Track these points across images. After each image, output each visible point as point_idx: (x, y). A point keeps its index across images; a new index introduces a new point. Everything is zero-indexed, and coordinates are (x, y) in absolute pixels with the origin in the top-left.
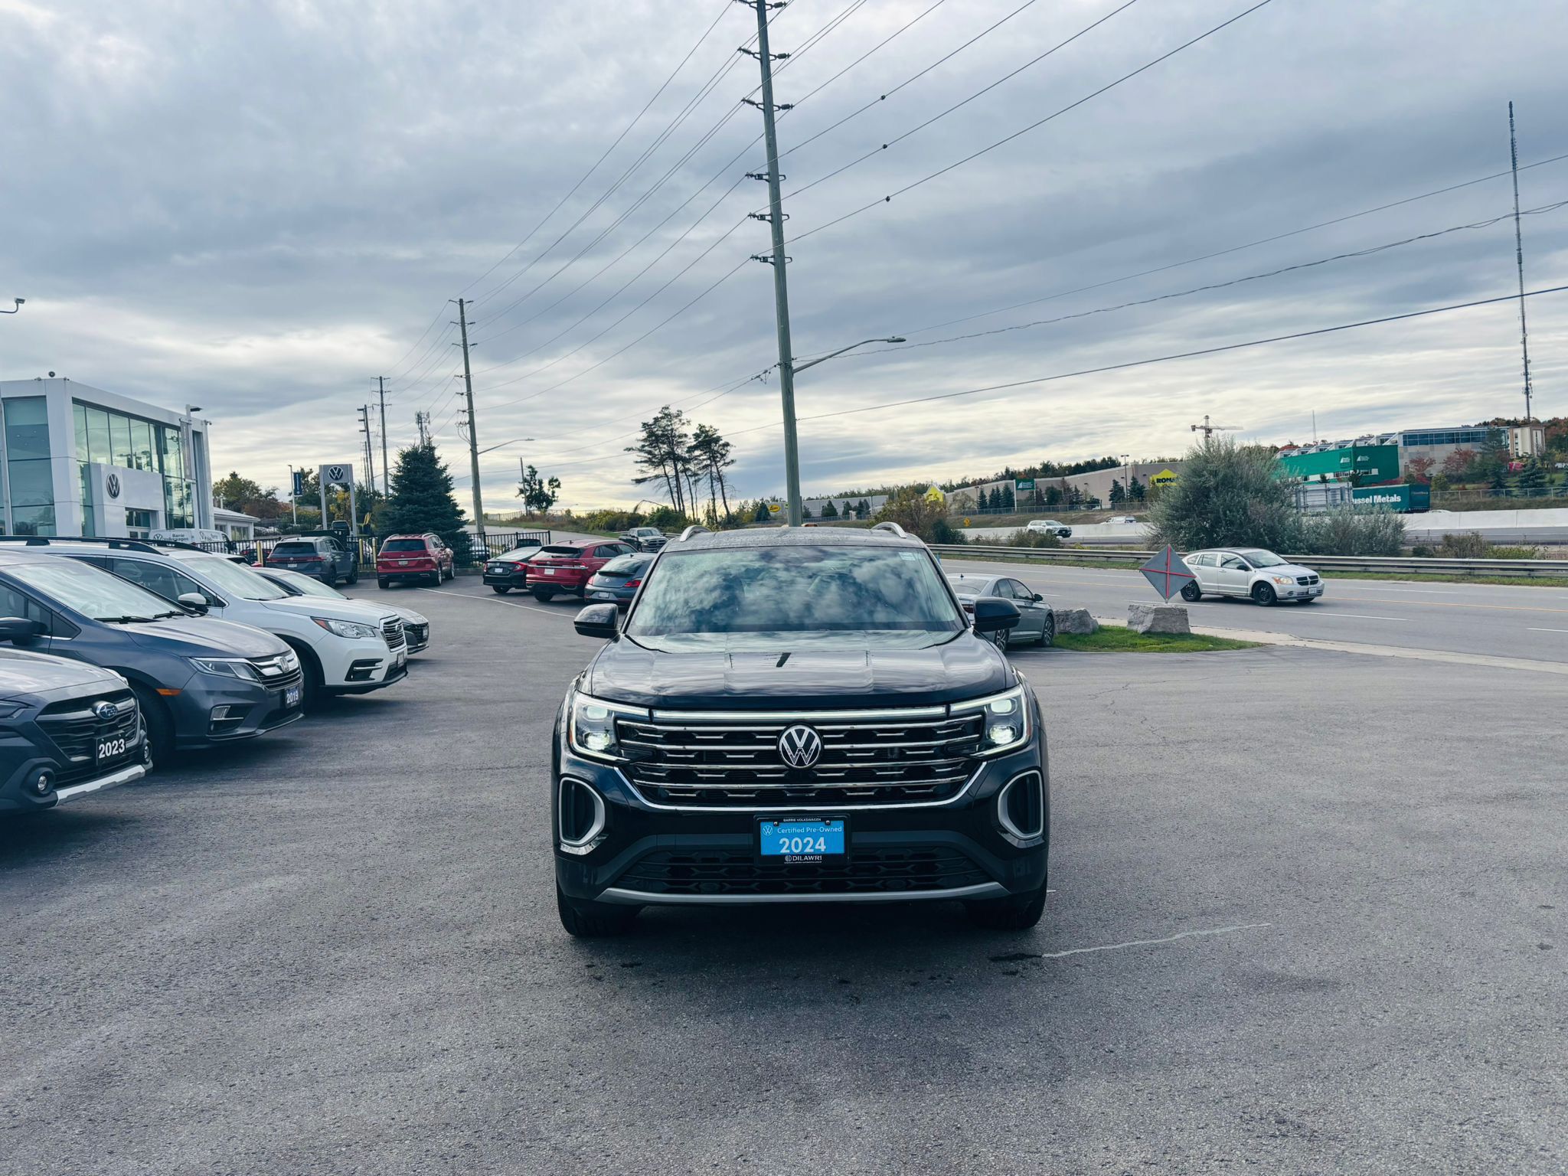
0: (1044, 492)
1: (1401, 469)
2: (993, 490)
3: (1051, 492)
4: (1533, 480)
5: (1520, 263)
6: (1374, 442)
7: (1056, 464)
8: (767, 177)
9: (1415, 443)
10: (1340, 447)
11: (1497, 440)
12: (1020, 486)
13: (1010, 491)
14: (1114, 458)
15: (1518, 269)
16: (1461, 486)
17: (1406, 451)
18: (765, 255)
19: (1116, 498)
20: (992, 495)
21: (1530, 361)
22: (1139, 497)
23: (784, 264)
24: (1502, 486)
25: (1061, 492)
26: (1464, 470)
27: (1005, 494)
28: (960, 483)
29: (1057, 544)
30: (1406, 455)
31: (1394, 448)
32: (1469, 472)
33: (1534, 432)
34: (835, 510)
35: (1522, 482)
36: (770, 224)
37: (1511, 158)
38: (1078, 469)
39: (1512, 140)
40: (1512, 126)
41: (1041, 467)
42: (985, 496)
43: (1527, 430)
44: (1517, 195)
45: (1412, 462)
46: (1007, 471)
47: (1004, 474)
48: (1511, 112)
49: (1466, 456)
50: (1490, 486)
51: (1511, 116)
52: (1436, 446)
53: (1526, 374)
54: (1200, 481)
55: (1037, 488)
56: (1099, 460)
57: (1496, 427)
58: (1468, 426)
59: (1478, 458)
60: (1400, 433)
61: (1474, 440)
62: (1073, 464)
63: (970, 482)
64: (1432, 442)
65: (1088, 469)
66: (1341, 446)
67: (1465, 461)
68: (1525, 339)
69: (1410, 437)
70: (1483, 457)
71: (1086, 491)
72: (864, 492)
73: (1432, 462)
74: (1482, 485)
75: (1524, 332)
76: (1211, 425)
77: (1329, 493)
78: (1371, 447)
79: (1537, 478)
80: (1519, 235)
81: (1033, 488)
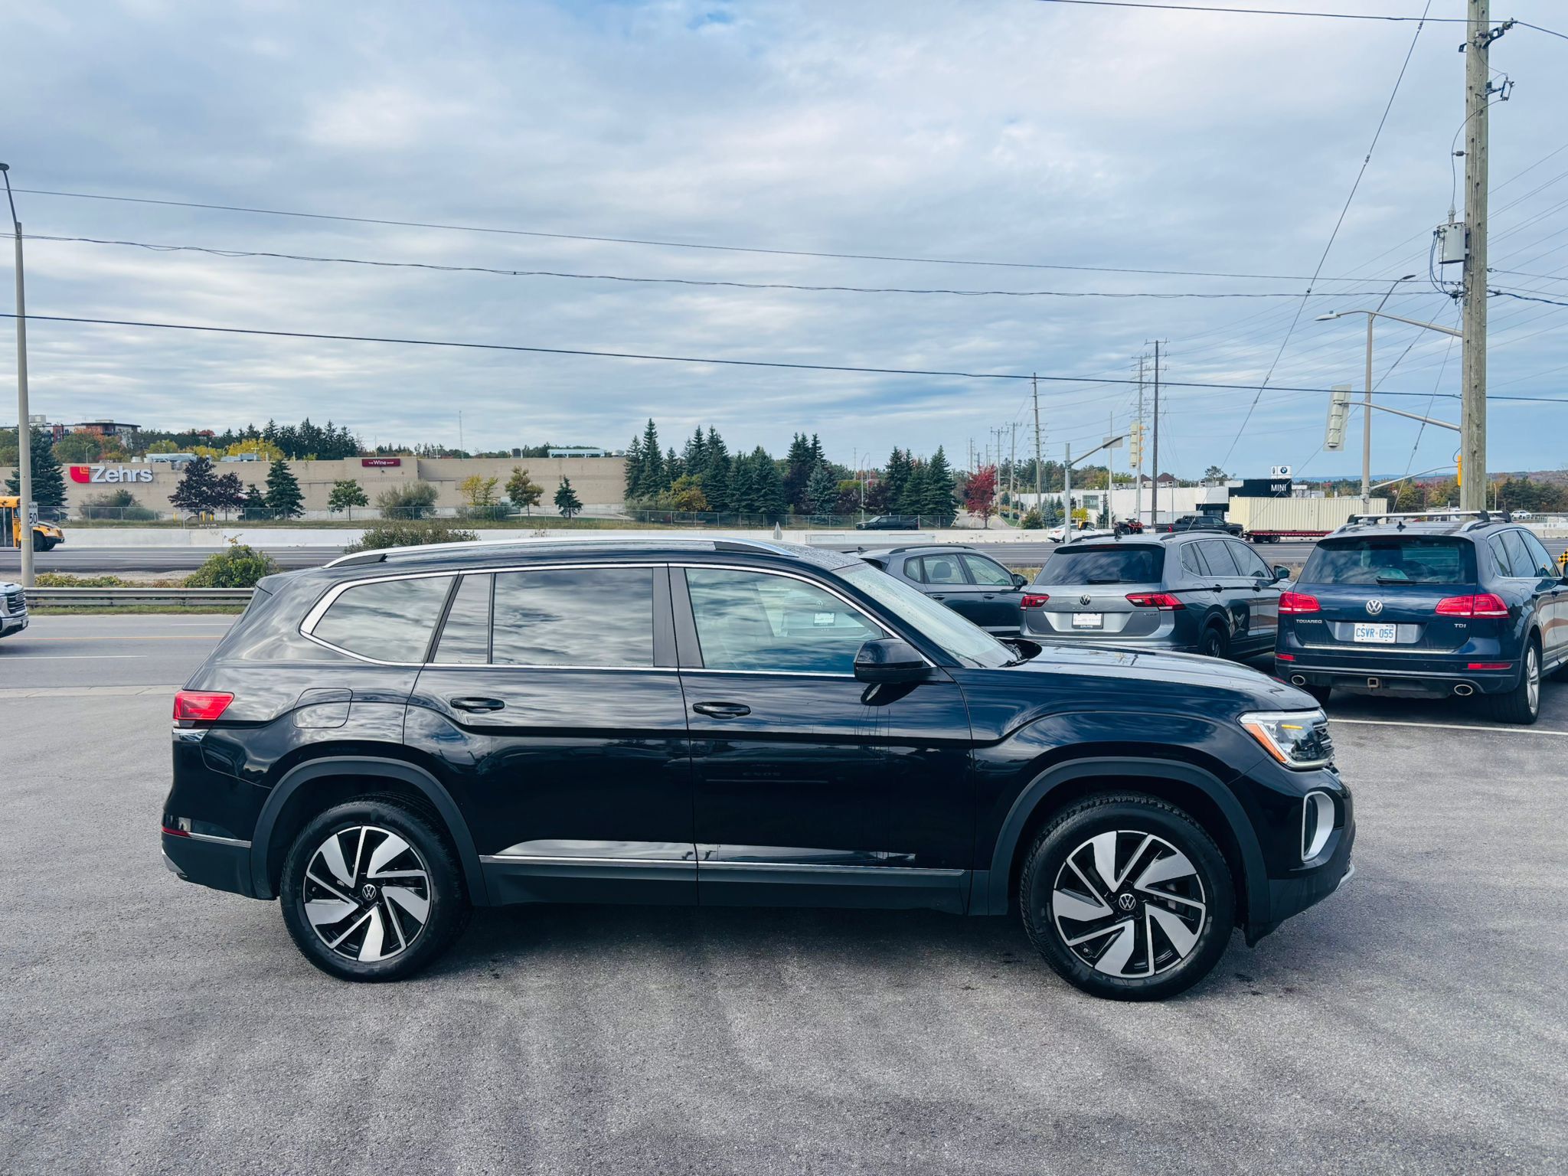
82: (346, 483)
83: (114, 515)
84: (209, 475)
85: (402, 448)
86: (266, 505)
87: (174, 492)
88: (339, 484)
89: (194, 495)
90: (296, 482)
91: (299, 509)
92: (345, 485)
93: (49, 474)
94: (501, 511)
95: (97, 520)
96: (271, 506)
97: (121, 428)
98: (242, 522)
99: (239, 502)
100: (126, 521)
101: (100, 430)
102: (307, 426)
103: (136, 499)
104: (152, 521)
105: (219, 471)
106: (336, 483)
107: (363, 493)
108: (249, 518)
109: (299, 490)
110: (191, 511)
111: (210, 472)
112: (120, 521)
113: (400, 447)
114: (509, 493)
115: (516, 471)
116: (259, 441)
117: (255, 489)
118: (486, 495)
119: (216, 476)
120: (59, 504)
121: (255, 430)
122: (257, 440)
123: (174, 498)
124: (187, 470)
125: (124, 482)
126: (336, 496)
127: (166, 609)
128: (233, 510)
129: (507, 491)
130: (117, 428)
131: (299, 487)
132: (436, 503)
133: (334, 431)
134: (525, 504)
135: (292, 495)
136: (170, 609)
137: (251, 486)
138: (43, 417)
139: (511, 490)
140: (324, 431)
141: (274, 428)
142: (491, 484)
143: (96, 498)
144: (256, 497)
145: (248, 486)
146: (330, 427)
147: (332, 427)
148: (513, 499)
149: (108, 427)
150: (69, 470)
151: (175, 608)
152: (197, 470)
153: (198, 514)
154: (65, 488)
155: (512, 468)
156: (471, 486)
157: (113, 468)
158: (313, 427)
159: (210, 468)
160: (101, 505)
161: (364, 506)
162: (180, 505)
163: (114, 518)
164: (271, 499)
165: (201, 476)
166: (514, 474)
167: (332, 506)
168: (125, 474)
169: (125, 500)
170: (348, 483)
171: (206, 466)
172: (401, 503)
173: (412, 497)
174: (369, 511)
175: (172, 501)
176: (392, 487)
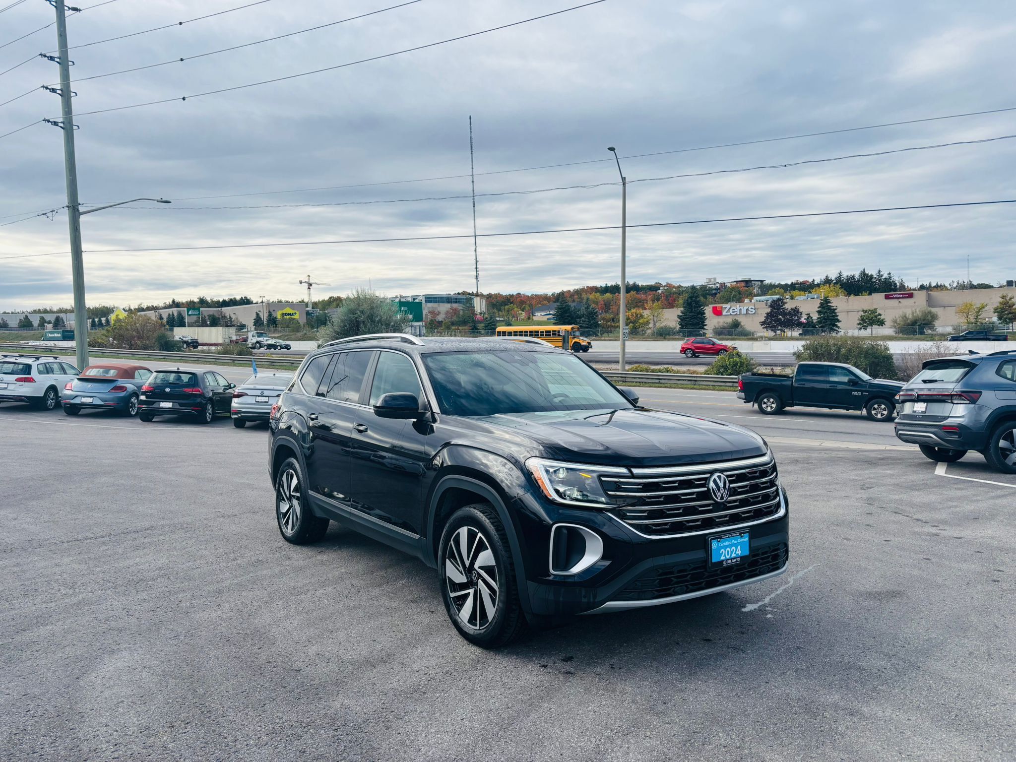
0: (207, 318)
1: (424, 316)
2: (169, 314)
3: (212, 318)
4: (491, 326)
5: (474, 207)
6: (410, 300)
7: (209, 300)
8: (58, 60)
9: (431, 302)
10: (392, 301)
11: (470, 303)
12: (190, 313)
13: (182, 316)
14: (248, 298)
15: (473, 210)
16: (457, 327)
17: (426, 305)
18: (56, 120)
19: (258, 324)
20: (169, 317)
21: (478, 261)
22: (273, 324)
23: (72, 130)
24: (477, 329)
25: (219, 318)
26: (455, 318)
27: (178, 318)
28: (137, 307)
29: (251, 354)
30: (426, 308)
31: (420, 303)
32: (457, 320)
33: (482, 300)
34: (31, 323)
35: (485, 327)
36: (60, 97)
37: (470, 147)
38: (225, 304)
39: (471, 137)
40: (471, 129)
41: (198, 300)
42: (163, 319)
43: (478, 299)
44: (473, 168)
45: (429, 312)
46: (173, 301)
47: (171, 303)
48: (470, 121)
49: (455, 311)
50: (471, 328)
51: (470, 123)
52: (441, 304)
53: (476, 268)
54: (354, 317)
55: (202, 314)
56: (238, 298)
57: (470, 296)
58: (450, 294)
59: (461, 312)
60: (423, 296)
61: (459, 302)
62: (221, 300)
63: (145, 308)
64: (439, 302)
65: (231, 304)
66: (393, 299)
67: (455, 313)
68: (476, 249)
69: (429, 298)
70: (464, 312)
71: (237, 319)
72: (56, 310)
73: (439, 313)
74: (466, 327)
75: (476, 245)
76: (311, 281)
77: (413, 328)
78: (408, 302)
79: (492, 325)
80: (473, 191)
81: (199, 314)
82: (870, 310)
83: (730, 334)
84: (783, 309)
85: (939, 285)
86: (817, 326)
87: (763, 319)
88: (865, 312)
89: (774, 321)
90: (836, 311)
91: (837, 329)
92: (870, 312)
93: (698, 311)
94: (988, 328)
95: (721, 337)
96: (819, 327)
97: (755, 282)
98: (801, 337)
99: (800, 324)
100: (736, 337)
101: (743, 284)
102: (863, 274)
103: (742, 324)
104: (749, 337)
105: (789, 305)
106: (863, 311)
107: (882, 317)
108: (805, 335)
109: (837, 316)
110: (772, 331)
111: (784, 306)
112: (732, 337)
113: (937, 284)
114: (996, 314)
115: (1003, 297)
116: (831, 285)
117: (810, 317)
118: (977, 317)
119: (788, 309)
120: (703, 328)
121: (829, 279)
122: (829, 285)
123: (763, 323)
124: (771, 306)
125: (740, 314)
126: (863, 320)
127: (683, 386)
128: (796, 329)
129: (995, 312)
130: (753, 282)
131: (837, 314)
132: (936, 323)
133: (882, 276)
134: (1009, 322)
135: (833, 320)
136: (686, 386)
137: (808, 314)
138: (715, 279)
139: (998, 312)
140: (875, 276)
141: (841, 277)
142: (980, 309)
143: (721, 324)
144: (810, 321)
145: (806, 314)
146: (879, 273)
147: (881, 273)
148: (1000, 318)
149: (748, 282)
150: (712, 308)
151: (689, 386)
152: (776, 306)
153: (776, 332)
154: (706, 319)
155: (1001, 295)
156: (965, 310)
157: (734, 306)
158: (868, 274)
159: (784, 304)
160: (724, 328)
161: (882, 326)
162: (766, 327)
163: (729, 335)
164: (819, 322)
165: (778, 309)
166: (1001, 300)
167: (860, 326)
168: (740, 309)
169: (736, 325)
170: (872, 311)
171: (782, 303)
172: (909, 323)
173: (917, 319)
174: (887, 329)
175: (762, 325)
176: (903, 312)
